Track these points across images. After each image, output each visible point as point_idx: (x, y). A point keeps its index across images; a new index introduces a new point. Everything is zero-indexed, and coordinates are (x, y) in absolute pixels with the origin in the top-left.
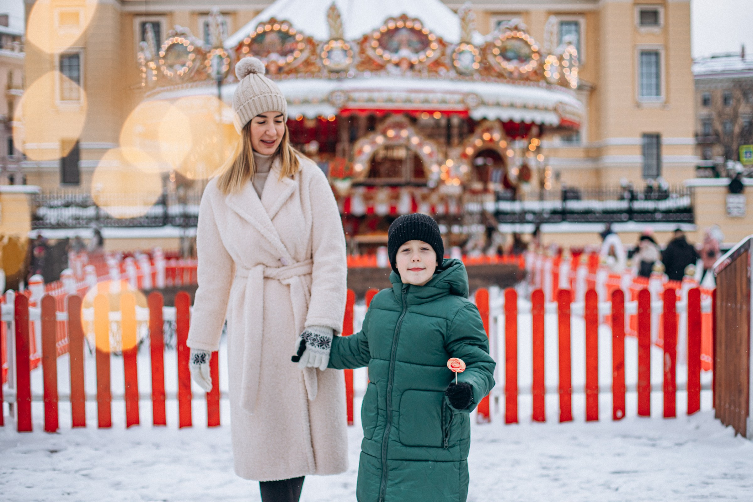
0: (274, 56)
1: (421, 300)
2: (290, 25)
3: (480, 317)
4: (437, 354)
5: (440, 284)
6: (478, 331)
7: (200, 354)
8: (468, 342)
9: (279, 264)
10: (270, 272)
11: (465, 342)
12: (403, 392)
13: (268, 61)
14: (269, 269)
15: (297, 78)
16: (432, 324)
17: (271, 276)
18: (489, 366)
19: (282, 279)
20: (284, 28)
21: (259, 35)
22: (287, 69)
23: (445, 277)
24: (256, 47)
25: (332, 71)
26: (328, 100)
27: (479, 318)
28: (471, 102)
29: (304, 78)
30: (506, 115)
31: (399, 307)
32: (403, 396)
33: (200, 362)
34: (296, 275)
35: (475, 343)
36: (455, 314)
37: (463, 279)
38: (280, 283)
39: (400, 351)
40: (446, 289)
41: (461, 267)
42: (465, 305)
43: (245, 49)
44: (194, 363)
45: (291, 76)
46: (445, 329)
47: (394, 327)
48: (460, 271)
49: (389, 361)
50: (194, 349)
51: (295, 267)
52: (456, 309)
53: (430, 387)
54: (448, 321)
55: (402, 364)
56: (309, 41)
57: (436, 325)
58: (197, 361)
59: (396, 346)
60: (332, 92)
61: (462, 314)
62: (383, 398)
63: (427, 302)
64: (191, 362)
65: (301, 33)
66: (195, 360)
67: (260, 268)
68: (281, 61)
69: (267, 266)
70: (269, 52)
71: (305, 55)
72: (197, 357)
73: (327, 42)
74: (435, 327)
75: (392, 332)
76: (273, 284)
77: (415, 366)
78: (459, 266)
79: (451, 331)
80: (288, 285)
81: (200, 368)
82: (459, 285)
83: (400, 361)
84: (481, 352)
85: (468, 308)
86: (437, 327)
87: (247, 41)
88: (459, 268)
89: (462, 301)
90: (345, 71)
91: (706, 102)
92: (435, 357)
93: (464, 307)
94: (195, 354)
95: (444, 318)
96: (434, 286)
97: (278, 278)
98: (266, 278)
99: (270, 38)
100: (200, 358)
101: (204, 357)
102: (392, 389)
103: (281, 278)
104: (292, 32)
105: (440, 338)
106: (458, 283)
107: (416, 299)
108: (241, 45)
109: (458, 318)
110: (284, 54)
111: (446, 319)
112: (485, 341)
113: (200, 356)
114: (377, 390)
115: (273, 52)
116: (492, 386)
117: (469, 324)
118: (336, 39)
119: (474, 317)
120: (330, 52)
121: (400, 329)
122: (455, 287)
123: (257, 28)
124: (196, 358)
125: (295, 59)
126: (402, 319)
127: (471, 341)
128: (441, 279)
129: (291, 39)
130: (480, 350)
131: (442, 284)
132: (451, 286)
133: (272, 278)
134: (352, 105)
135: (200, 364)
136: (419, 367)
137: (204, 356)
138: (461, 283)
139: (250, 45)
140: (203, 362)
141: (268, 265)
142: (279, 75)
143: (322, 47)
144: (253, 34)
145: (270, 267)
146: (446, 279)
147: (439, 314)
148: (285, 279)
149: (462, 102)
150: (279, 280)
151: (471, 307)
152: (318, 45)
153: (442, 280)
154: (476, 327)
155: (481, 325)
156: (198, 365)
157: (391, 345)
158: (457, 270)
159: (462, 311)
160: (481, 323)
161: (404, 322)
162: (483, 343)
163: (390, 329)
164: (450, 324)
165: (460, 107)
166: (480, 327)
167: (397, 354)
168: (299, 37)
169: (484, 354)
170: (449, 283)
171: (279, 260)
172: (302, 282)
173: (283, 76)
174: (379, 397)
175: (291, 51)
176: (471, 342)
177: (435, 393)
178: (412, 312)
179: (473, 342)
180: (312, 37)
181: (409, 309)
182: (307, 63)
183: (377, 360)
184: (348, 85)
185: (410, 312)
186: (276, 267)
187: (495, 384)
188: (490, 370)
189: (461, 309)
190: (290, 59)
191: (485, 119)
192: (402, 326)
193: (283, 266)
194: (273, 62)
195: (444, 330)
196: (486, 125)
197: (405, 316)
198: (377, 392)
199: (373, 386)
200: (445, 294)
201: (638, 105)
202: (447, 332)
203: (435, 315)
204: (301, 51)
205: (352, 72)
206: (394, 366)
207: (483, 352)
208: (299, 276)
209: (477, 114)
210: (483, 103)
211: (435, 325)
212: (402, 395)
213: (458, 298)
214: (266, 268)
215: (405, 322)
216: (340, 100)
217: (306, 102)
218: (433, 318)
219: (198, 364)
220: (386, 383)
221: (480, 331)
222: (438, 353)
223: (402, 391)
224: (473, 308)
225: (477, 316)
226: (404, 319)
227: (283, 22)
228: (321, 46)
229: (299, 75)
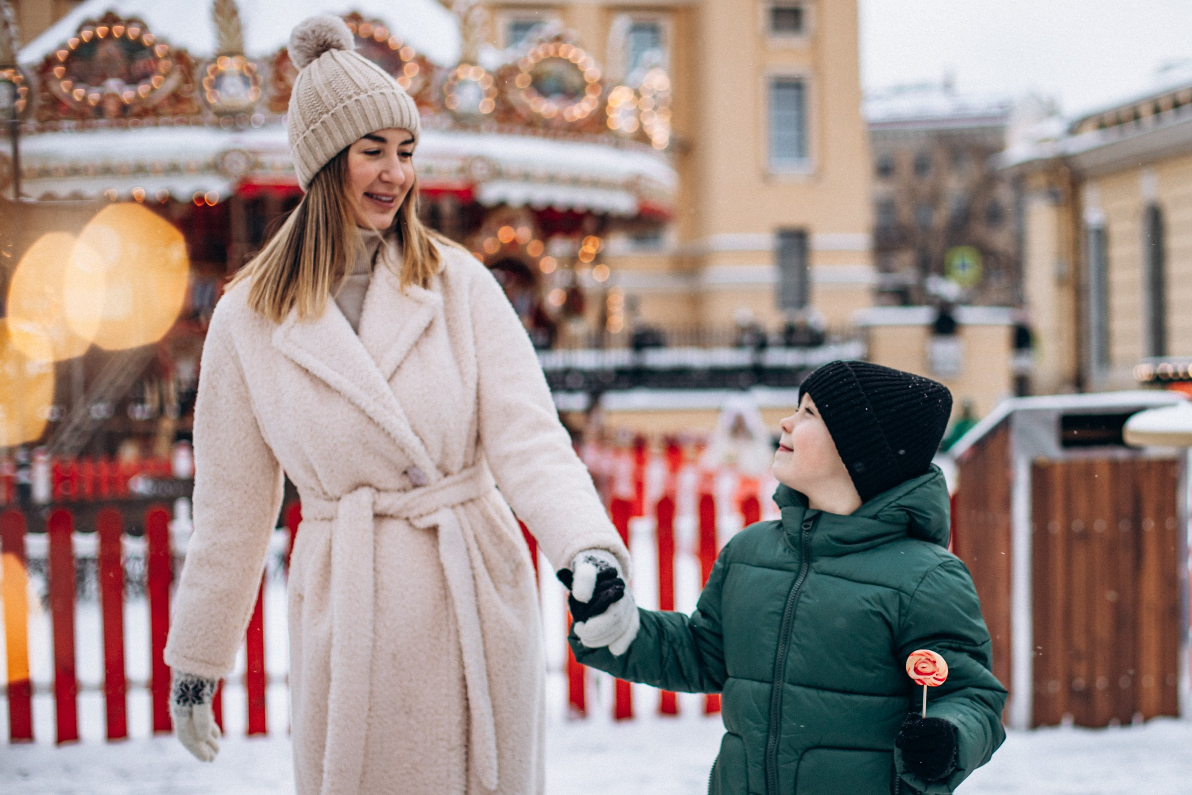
0: (113, 85)
1: (844, 546)
2: (144, 28)
3: (973, 588)
4: (879, 668)
5: (887, 513)
6: (968, 621)
7: (192, 682)
8: (947, 644)
9: (406, 482)
10: (386, 502)
11: (941, 644)
12: (803, 754)
13: (102, 94)
14: (382, 495)
15: (156, 125)
16: (868, 601)
17: (390, 512)
18: (993, 698)
19: (416, 517)
20: (133, 32)
21: (82, 45)
22: (137, 109)
23: (900, 498)
24: (77, 65)
25: (220, 114)
26: (216, 166)
27: (971, 591)
28: (479, 171)
29: (170, 124)
30: (542, 195)
31: (795, 561)
32: (802, 763)
33: (190, 702)
34: (446, 506)
35: (962, 646)
36: (920, 580)
37: (939, 505)
38: (411, 525)
39: (795, 660)
40: (898, 524)
41: (937, 478)
42: (940, 562)
43: (58, 70)
44: (178, 702)
45: (146, 120)
46: (895, 614)
47: (782, 607)
48: (934, 487)
49: (771, 682)
50: (179, 673)
51: (443, 488)
52: (924, 569)
53: (860, 742)
54: (903, 594)
55: (798, 690)
56: (180, 57)
57: (876, 602)
58: (184, 698)
59: (786, 651)
60: (224, 154)
61: (935, 581)
62: (759, 768)
63: (856, 552)
64: (173, 697)
65: (163, 41)
66: (180, 697)
67: (365, 494)
68: (128, 94)
69: (378, 490)
70: (104, 77)
71: (172, 83)
72: (184, 689)
73: (214, 61)
74: (874, 606)
75: (778, 618)
76: (395, 529)
77: (828, 695)
78: (934, 478)
79: (909, 618)
80: (433, 531)
81: (191, 714)
82: (929, 519)
83: (793, 684)
84: (974, 665)
85: (949, 569)
86: (875, 605)
87: (62, 55)
88: (933, 481)
89: (935, 553)
90: (249, 110)
91: (884, 170)
92: (874, 675)
93: (940, 565)
94: (179, 682)
95: (895, 589)
96: (875, 517)
97: (405, 515)
98: (379, 516)
99: (102, 52)
100: (191, 692)
101: (201, 690)
102: (778, 747)
103: (412, 514)
104: (146, 40)
105: (885, 633)
106: (928, 514)
107: (833, 543)
108: (49, 62)
109: (926, 590)
110: (132, 80)
111: (899, 590)
112: (983, 643)
113: (191, 687)
114: (745, 750)
115: (113, 76)
116: (997, 743)
117: (951, 603)
118: (231, 54)
119: (962, 588)
120: (219, 76)
121: (795, 612)
122: (919, 521)
123: (79, 30)
124: (182, 689)
125: (153, 90)
126: (800, 590)
127: (952, 642)
128: (891, 503)
129: (147, 53)
130: (974, 662)
131: (894, 513)
132: (912, 520)
133: (392, 516)
134: (261, 177)
135: (191, 706)
136: (837, 696)
137: (200, 687)
138: (933, 516)
139: (67, 63)
140: (197, 701)
141: (381, 486)
142: (123, 120)
143: (205, 68)
144: (72, 42)
145: (386, 491)
146: (902, 502)
147: (882, 579)
148: (421, 516)
149: (462, 170)
150: (407, 519)
151: (954, 566)
152: (197, 64)
153: (893, 504)
154: (965, 611)
155: (975, 605)
156: (186, 708)
157: (774, 647)
158: (927, 484)
159: (934, 574)
160: (976, 602)
161: (803, 594)
162: (979, 648)
163: (774, 613)
164: (907, 601)
165: (457, 182)
166: (972, 609)
167: (788, 670)
168: (158, 50)
169: (982, 670)
170: (908, 513)
171: (405, 473)
172: (459, 520)
173: (131, 120)
174: (749, 764)
175: (145, 76)
176: (953, 645)
177: (877, 754)
178: (823, 573)
179: (957, 645)
180: (186, 51)
181: (814, 565)
182: (176, 98)
183: (745, 682)
184: (253, 139)
185: (817, 573)
186: (399, 490)
187: (1004, 738)
188: (994, 706)
189: (933, 570)
190: (142, 89)
191: (502, 205)
192: (799, 604)
193: (416, 486)
194: (114, 96)
195: (893, 615)
196: (505, 215)
197: (807, 582)
198: (746, 755)
199: (735, 741)
200: (900, 535)
201: (767, 178)
202: (900, 620)
203: (873, 579)
204: (167, 75)
205: (259, 115)
206: (782, 697)
207: (980, 666)
208: (453, 507)
209: (490, 194)
210: (498, 173)
211: (873, 602)
212: (800, 759)
213: (924, 545)
214: (377, 496)
215: (807, 596)
216: (239, 167)
217: (174, 169)
218: (870, 586)
219: (188, 704)
220: (765, 734)
221: (974, 621)
222: (880, 665)
223: (800, 752)
224: (959, 568)
225: (967, 587)
226: (804, 589)
227: (131, 21)
228: (201, 67)
229: (162, 119)
